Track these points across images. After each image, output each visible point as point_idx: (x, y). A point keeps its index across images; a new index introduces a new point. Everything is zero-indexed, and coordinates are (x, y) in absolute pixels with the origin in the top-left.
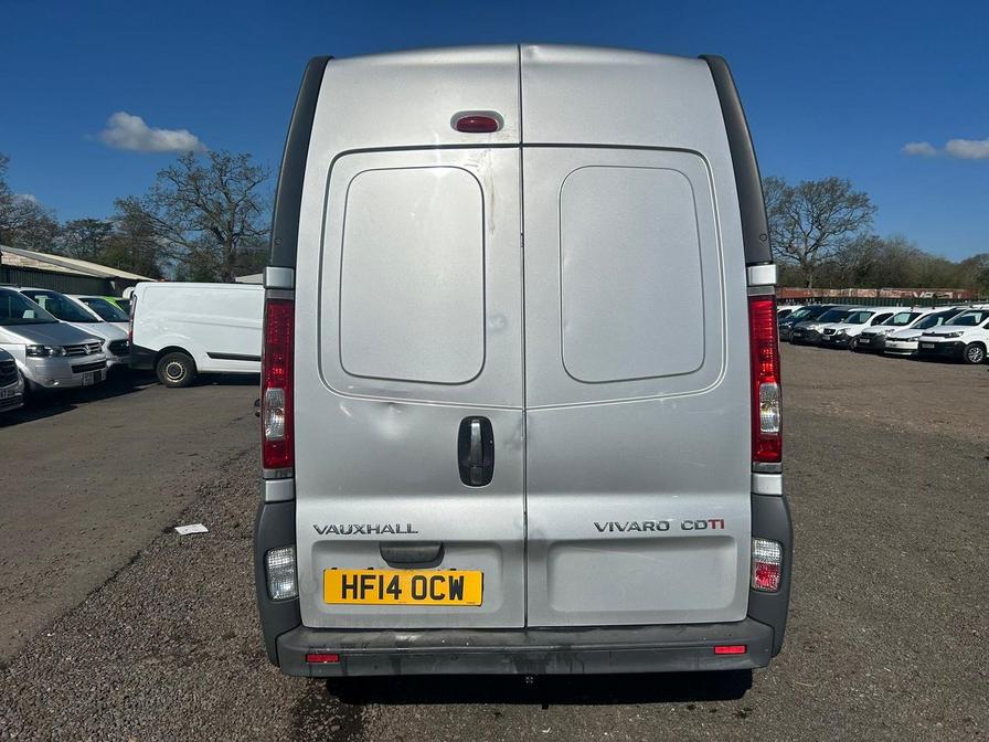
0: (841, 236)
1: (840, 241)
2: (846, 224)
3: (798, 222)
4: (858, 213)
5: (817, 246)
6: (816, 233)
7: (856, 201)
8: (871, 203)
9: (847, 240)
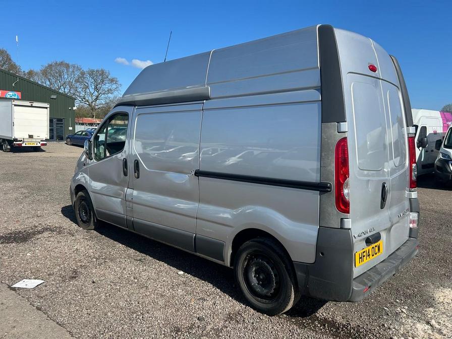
0: (106, 96)
1: (106, 98)
2: (110, 91)
3: (87, 87)
4: (114, 86)
5: (96, 99)
6: (96, 93)
7: (112, 81)
8: (119, 83)
9: (109, 98)
